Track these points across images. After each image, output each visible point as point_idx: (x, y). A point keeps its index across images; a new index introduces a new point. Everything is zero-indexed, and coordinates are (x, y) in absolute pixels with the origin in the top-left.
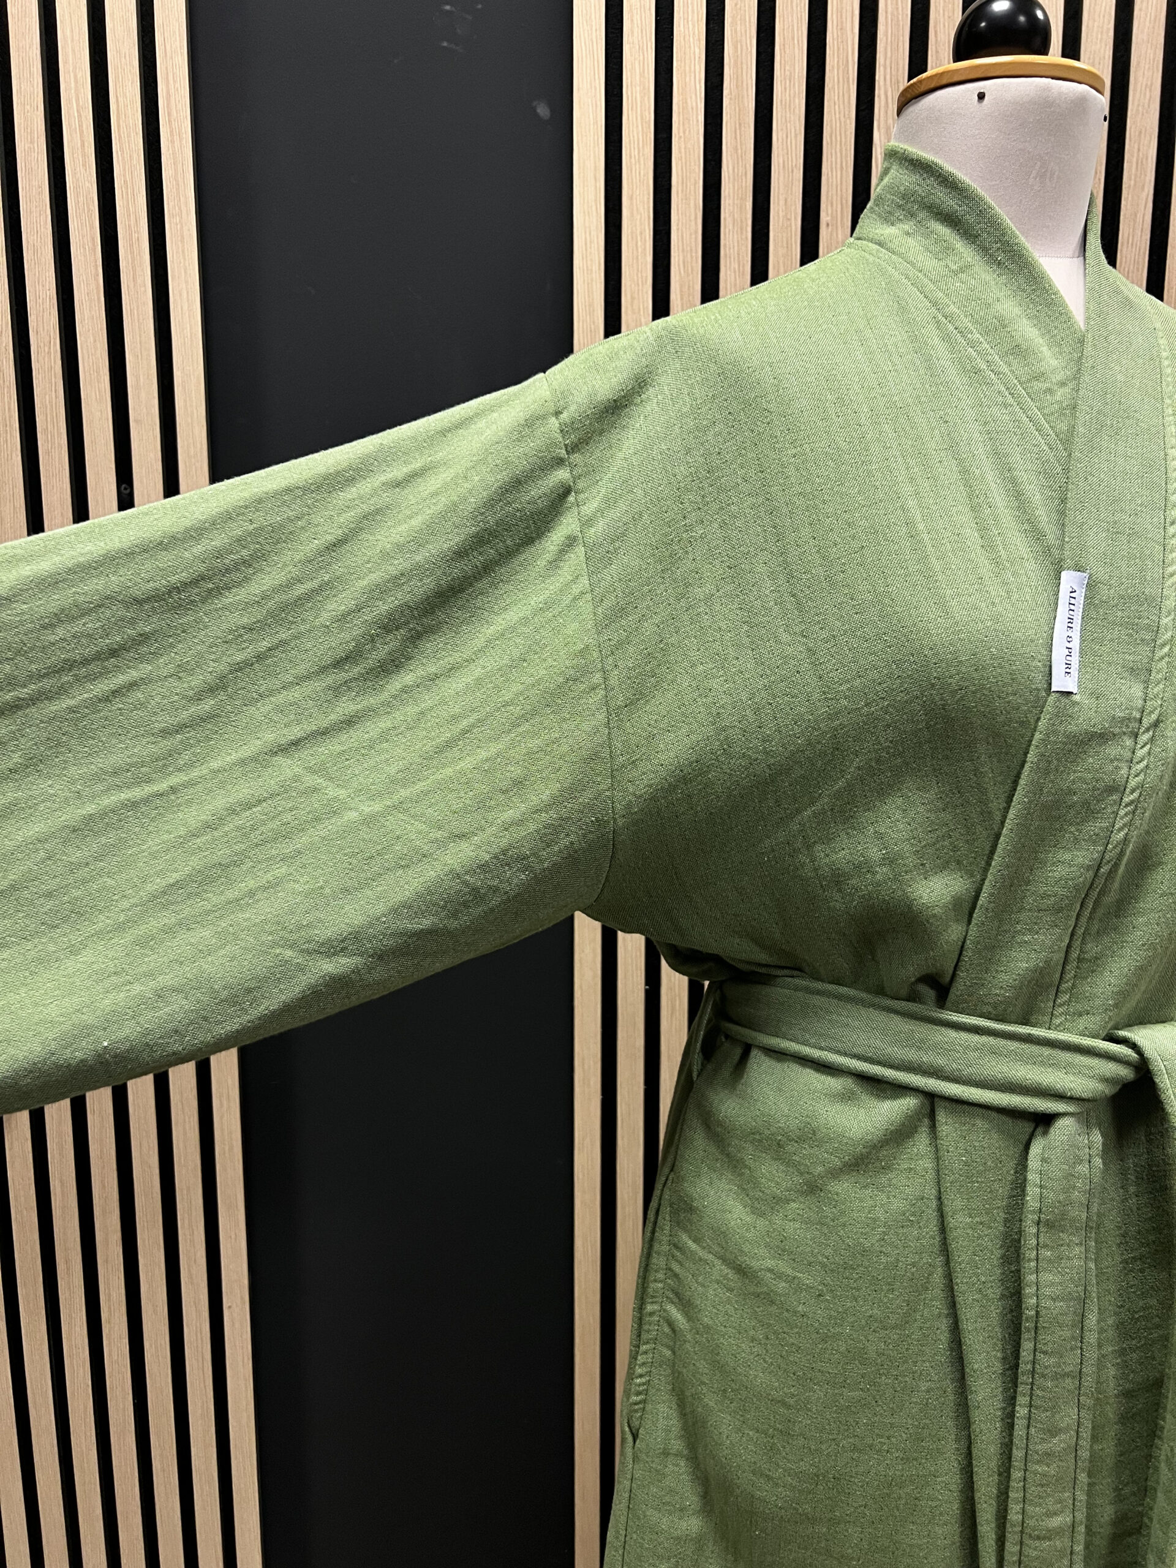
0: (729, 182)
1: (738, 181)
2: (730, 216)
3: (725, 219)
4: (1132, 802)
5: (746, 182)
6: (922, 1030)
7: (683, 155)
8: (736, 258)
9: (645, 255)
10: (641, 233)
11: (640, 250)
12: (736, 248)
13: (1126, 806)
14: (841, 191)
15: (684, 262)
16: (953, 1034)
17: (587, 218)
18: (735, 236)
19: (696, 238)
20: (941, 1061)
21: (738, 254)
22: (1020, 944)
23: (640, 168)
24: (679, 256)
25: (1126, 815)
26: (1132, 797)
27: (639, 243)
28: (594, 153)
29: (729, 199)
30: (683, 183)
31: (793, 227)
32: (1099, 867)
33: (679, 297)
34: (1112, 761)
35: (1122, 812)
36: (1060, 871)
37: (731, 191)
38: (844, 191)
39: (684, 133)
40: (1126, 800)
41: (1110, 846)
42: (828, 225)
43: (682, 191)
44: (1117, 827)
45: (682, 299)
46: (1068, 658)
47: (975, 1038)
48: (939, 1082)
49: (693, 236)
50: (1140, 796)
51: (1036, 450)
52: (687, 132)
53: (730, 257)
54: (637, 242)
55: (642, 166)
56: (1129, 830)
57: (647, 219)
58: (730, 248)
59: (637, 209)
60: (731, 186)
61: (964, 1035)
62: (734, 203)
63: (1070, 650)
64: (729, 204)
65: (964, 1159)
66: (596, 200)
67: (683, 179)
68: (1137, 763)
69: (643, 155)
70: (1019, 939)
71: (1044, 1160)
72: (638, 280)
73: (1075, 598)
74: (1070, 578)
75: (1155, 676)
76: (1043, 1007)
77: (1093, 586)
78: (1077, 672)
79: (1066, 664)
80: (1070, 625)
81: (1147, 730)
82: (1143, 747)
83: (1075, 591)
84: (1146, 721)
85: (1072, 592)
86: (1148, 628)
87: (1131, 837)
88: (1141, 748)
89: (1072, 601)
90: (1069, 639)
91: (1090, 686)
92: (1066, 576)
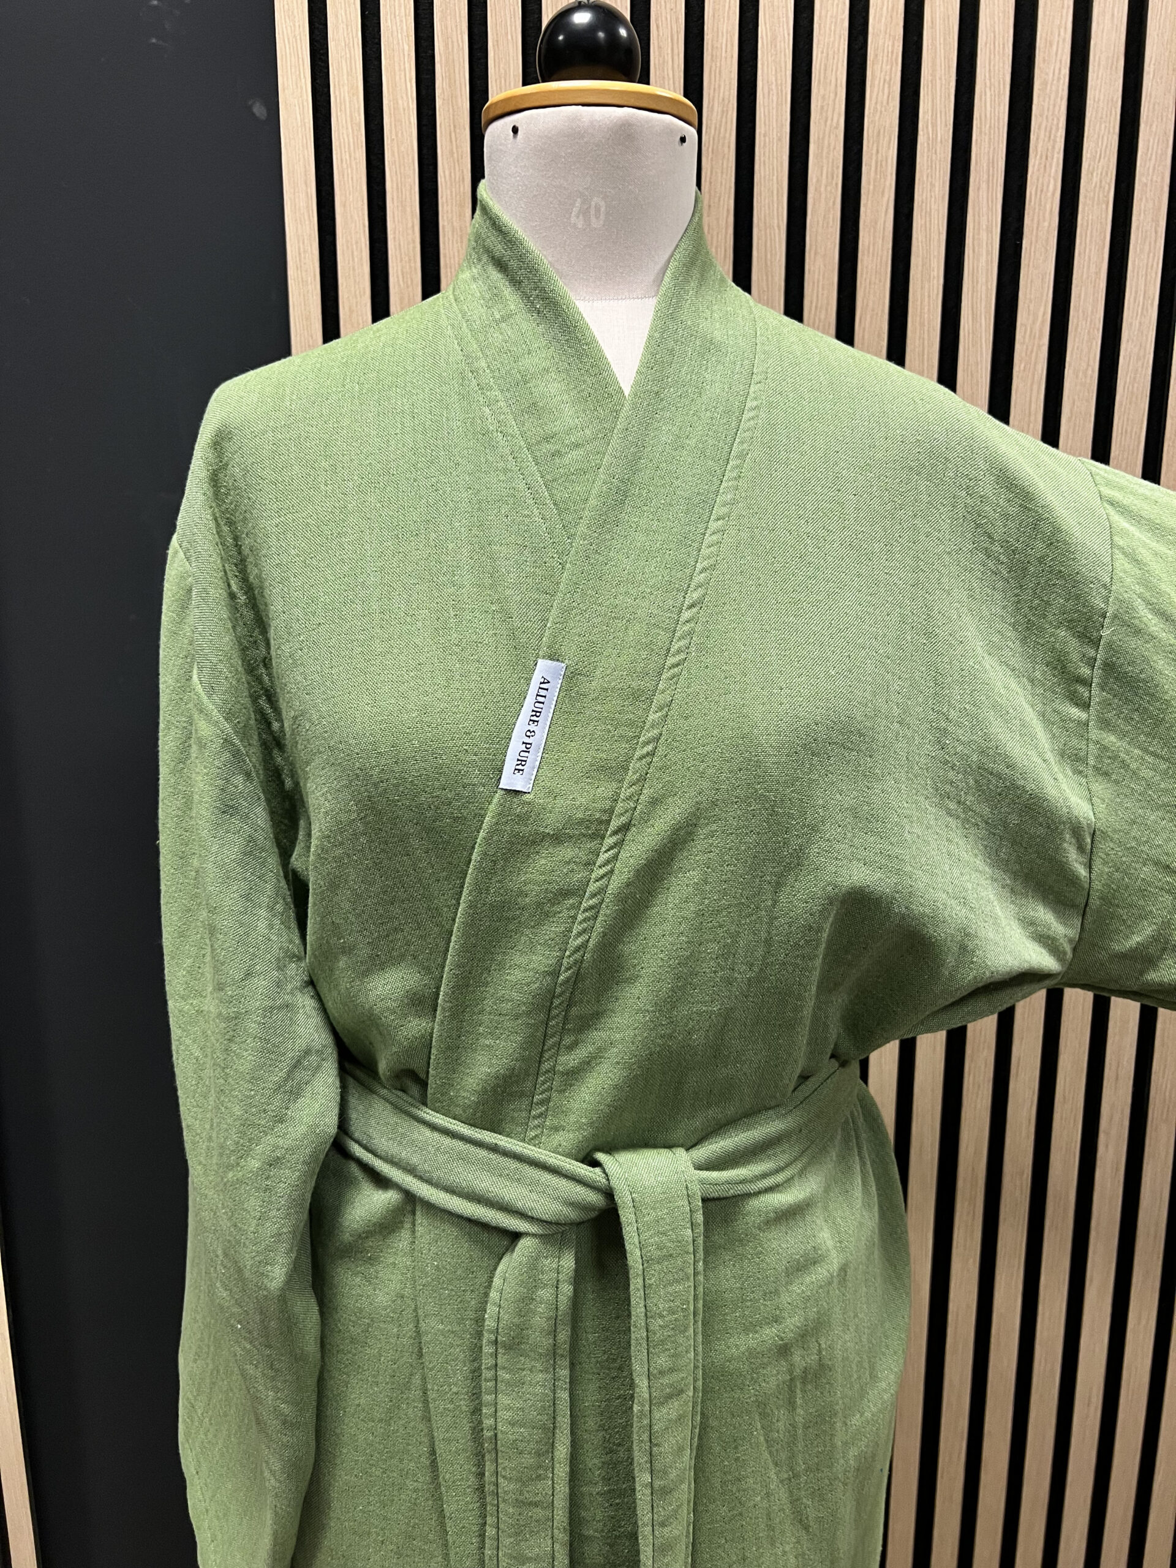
1: (455, 188)
2: (448, 224)
3: (443, 226)
4: (591, 908)
6: (405, 1125)
7: (397, 159)
9: (362, 265)
10: (357, 243)
11: (356, 259)
12: (457, 259)
13: (586, 910)
16: (427, 1132)
17: (299, 226)
18: (456, 245)
19: (414, 248)
20: (415, 1160)
22: (483, 1048)
23: (352, 173)
25: (584, 920)
26: (591, 902)
27: (355, 253)
28: (304, 157)
30: (398, 189)
32: (558, 973)
34: (568, 863)
35: (580, 917)
37: (449, 197)
39: (397, 135)
40: (584, 905)
41: (568, 953)
43: (398, 197)
44: (574, 933)
46: (523, 754)
49: (412, 245)
50: (603, 901)
52: (400, 135)
53: (451, 268)
54: (353, 252)
55: (354, 171)
56: (589, 937)
57: (362, 227)
58: (450, 258)
59: (351, 216)
60: (448, 192)
62: (452, 211)
63: (528, 746)
64: (447, 212)
66: (308, 207)
67: (397, 185)
68: (600, 867)
69: (355, 159)
70: (482, 1041)
71: (504, 1279)
72: (355, 292)
73: (547, 690)
74: (544, 667)
75: (631, 776)
76: (516, 1115)
77: (571, 677)
78: (536, 770)
79: (518, 760)
80: (534, 718)
81: (615, 833)
82: (608, 850)
83: (549, 682)
84: (614, 824)
85: (544, 683)
86: (631, 724)
87: (591, 944)
88: (605, 852)
89: (542, 692)
90: (530, 733)
91: (549, 784)
92: (542, 663)
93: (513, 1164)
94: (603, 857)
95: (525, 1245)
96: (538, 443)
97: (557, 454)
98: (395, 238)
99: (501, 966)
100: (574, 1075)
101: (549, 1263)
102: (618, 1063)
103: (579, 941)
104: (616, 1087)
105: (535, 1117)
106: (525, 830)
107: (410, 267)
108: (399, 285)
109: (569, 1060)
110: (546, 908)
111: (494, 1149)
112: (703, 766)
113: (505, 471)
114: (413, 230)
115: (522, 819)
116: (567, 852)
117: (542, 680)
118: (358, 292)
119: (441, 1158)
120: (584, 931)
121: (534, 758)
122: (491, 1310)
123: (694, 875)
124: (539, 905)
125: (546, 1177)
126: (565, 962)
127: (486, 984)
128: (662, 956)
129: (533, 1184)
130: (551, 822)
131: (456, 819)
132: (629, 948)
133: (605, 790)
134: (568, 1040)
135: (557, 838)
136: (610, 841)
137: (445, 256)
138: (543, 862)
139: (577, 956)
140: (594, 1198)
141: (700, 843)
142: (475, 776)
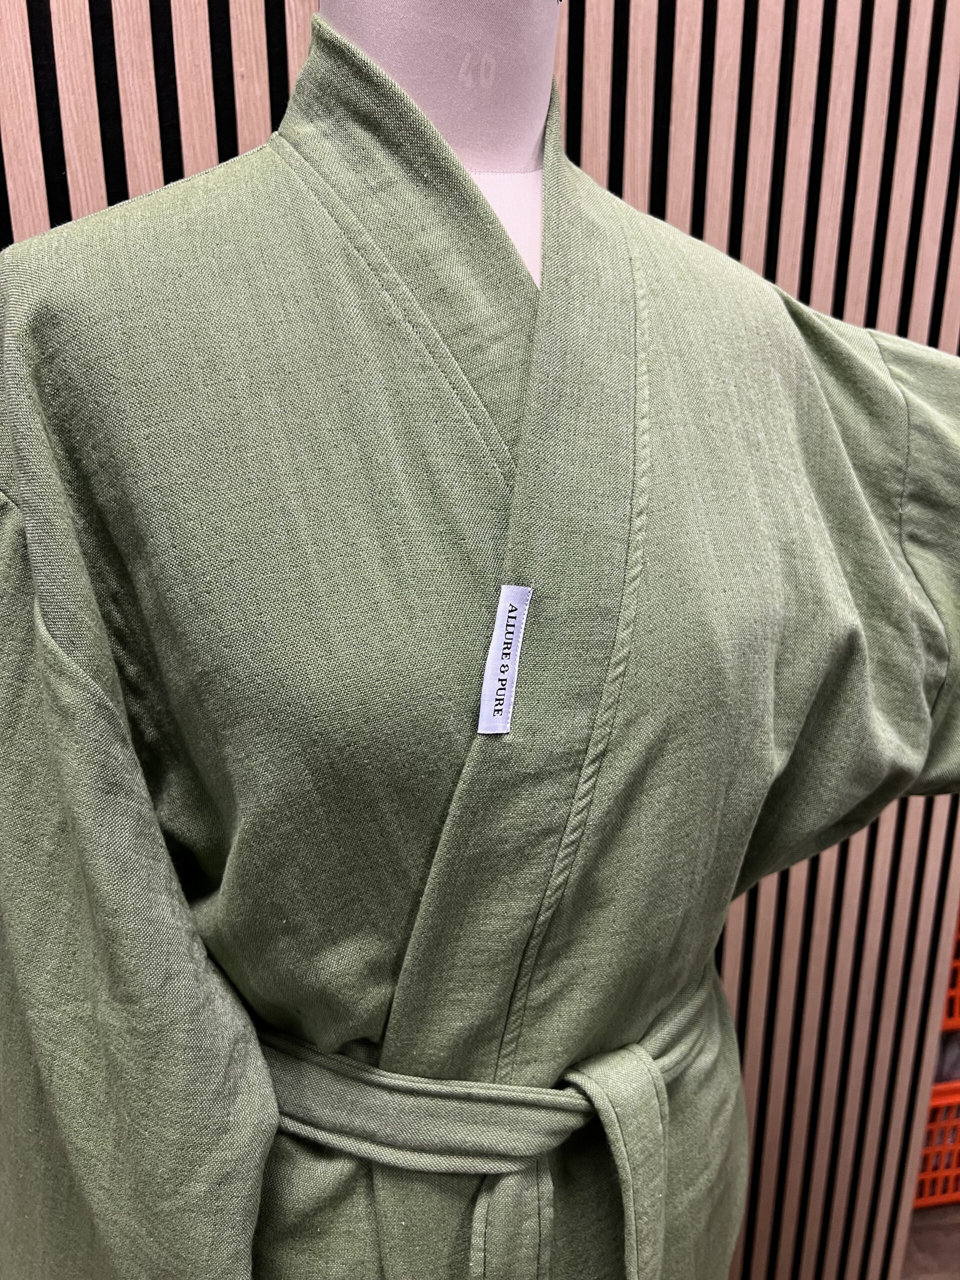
0: (122, 16)
1: (132, 16)
2: (126, 56)
3: (121, 58)
4: (573, 842)
5: (142, 16)
6: (353, 1092)
8: (140, 107)
9: (26, 94)
11: (18, 88)
12: (138, 95)
13: (567, 846)
14: (254, 39)
15: (76, 106)
16: (386, 1096)
18: (136, 80)
19: (88, 79)
20: (372, 1126)
21: (142, 102)
22: (453, 1002)
24: (69, 98)
25: (566, 857)
26: (573, 837)
27: (17, 80)
29: (124, 34)
31: (204, 76)
32: (538, 915)
33: (74, 147)
34: (549, 801)
35: (561, 855)
36: (494, 924)
37: (125, 24)
38: (257, 39)
40: (566, 841)
41: (549, 893)
42: (243, 76)
43: (65, 20)
44: (556, 871)
45: (79, 151)
46: (500, 692)
47: (410, 1101)
48: (373, 1147)
49: (85, 76)
50: (583, 834)
51: (459, 426)
53: (132, 105)
54: (14, 79)
56: (570, 873)
57: (23, 50)
58: (131, 94)
60: (125, 19)
61: (397, 1098)
62: (130, 40)
63: (504, 682)
64: (124, 41)
65: (403, 1223)
68: (580, 799)
70: (452, 996)
71: (488, 1223)
72: (20, 124)
73: (515, 618)
74: (509, 595)
75: (606, 700)
76: (485, 1058)
77: (536, 602)
78: (512, 707)
79: (497, 700)
80: (506, 651)
81: (593, 762)
82: (587, 781)
83: (516, 609)
84: (592, 752)
85: (512, 611)
86: (601, 645)
87: (571, 880)
88: (585, 782)
89: (512, 622)
90: (504, 668)
91: (527, 721)
92: (507, 591)
93: (488, 1109)
94: (583, 788)
95: (509, 1185)
96: (455, 335)
97: (479, 348)
98: (64, 66)
99: (475, 917)
100: (545, 1007)
101: (530, 1194)
102: (594, 987)
103: (561, 879)
104: (592, 1011)
105: (506, 1056)
106: (505, 774)
107: (85, 101)
108: (73, 120)
109: (540, 994)
110: (527, 852)
111: (468, 1098)
112: (670, 679)
113: (424, 367)
114: (86, 60)
115: (504, 763)
116: (549, 789)
117: (510, 608)
118: (23, 124)
119: (405, 1119)
120: (565, 868)
121: (510, 695)
122: (476, 1256)
123: (666, 791)
124: (520, 850)
125: (526, 1113)
126: (546, 902)
127: (458, 939)
128: (637, 876)
129: (513, 1125)
130: (532, 762)
131: (431, 774)
132: (605, 872)
133: (582, 719)
134: (539, 975)
135: (538, 777)
136: (590, 770)
137: (125, 92)
138: (524, 804)
139: (559, 894)
140: (573, 1122)
141: (669, 758)
142: (451, 723)
